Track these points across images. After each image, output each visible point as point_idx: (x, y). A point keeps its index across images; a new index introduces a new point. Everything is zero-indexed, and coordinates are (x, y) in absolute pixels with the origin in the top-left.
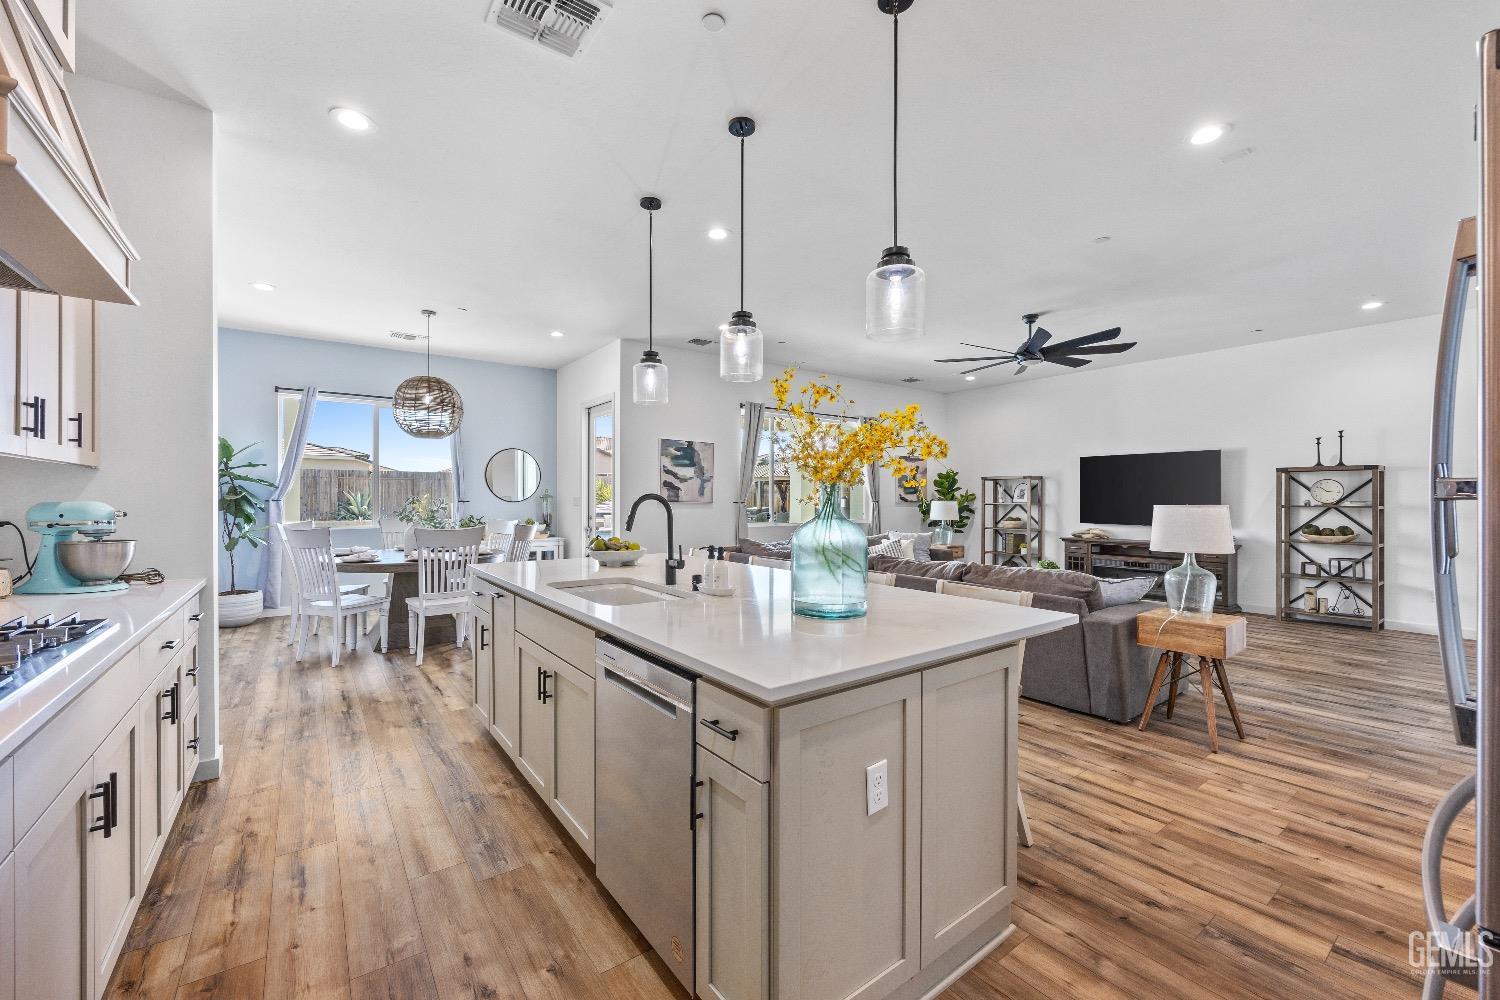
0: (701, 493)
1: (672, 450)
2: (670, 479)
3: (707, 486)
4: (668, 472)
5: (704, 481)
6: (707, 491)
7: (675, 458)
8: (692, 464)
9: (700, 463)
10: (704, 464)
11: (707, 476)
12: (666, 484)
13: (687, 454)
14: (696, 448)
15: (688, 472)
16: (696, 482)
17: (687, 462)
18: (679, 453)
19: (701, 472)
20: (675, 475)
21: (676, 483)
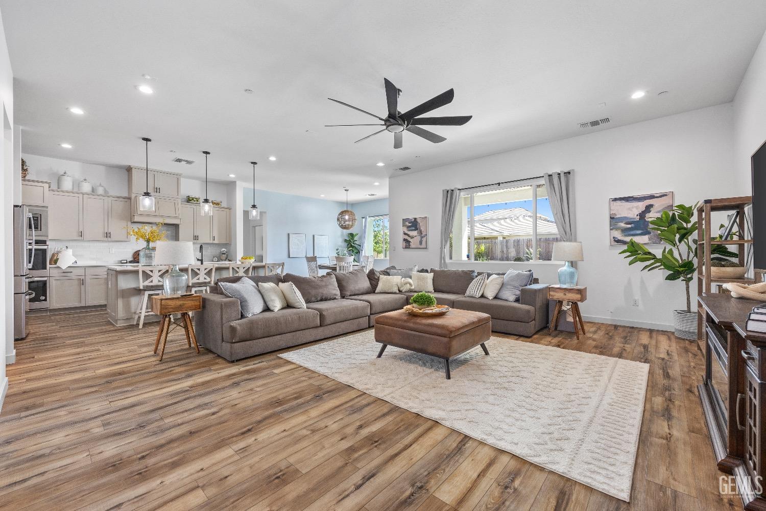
0: (421, 243)
1: (407, 223)
2: (406, 237)
3: (424, 240)
4: (405, 234)
5: (422, 237)
6: (424, 243)
7: (408, 227)
8: (417, 229)
9: (420, 229)
10: (422, 229)
11: (424, 234)
12: (405, 240)
13: (414, 224)
14: (419, 220)
15: (414, 233)
16: (418, 238)
17: (414, 228)
18: (410, 224)
19: (421, 233)
20: (408, 235)
21: (409, 239)
